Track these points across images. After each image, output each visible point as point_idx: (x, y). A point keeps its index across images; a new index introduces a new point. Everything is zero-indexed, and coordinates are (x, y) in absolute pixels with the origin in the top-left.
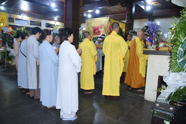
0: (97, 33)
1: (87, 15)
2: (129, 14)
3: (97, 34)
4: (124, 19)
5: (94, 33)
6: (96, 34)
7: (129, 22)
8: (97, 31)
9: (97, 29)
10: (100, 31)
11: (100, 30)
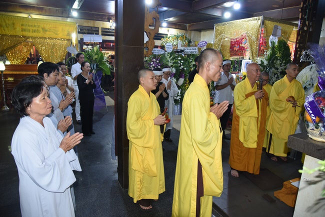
0: (237, 51)
1: (223, 14)
2: (306, 7)
3: (237, 53)
4: (297, 19)
5: (231, 52)
6: (235, 55)
7: (305, 28)
8: (236, 48)
9: (238, 42)
10: (244, 47)
11: (243, 45)
